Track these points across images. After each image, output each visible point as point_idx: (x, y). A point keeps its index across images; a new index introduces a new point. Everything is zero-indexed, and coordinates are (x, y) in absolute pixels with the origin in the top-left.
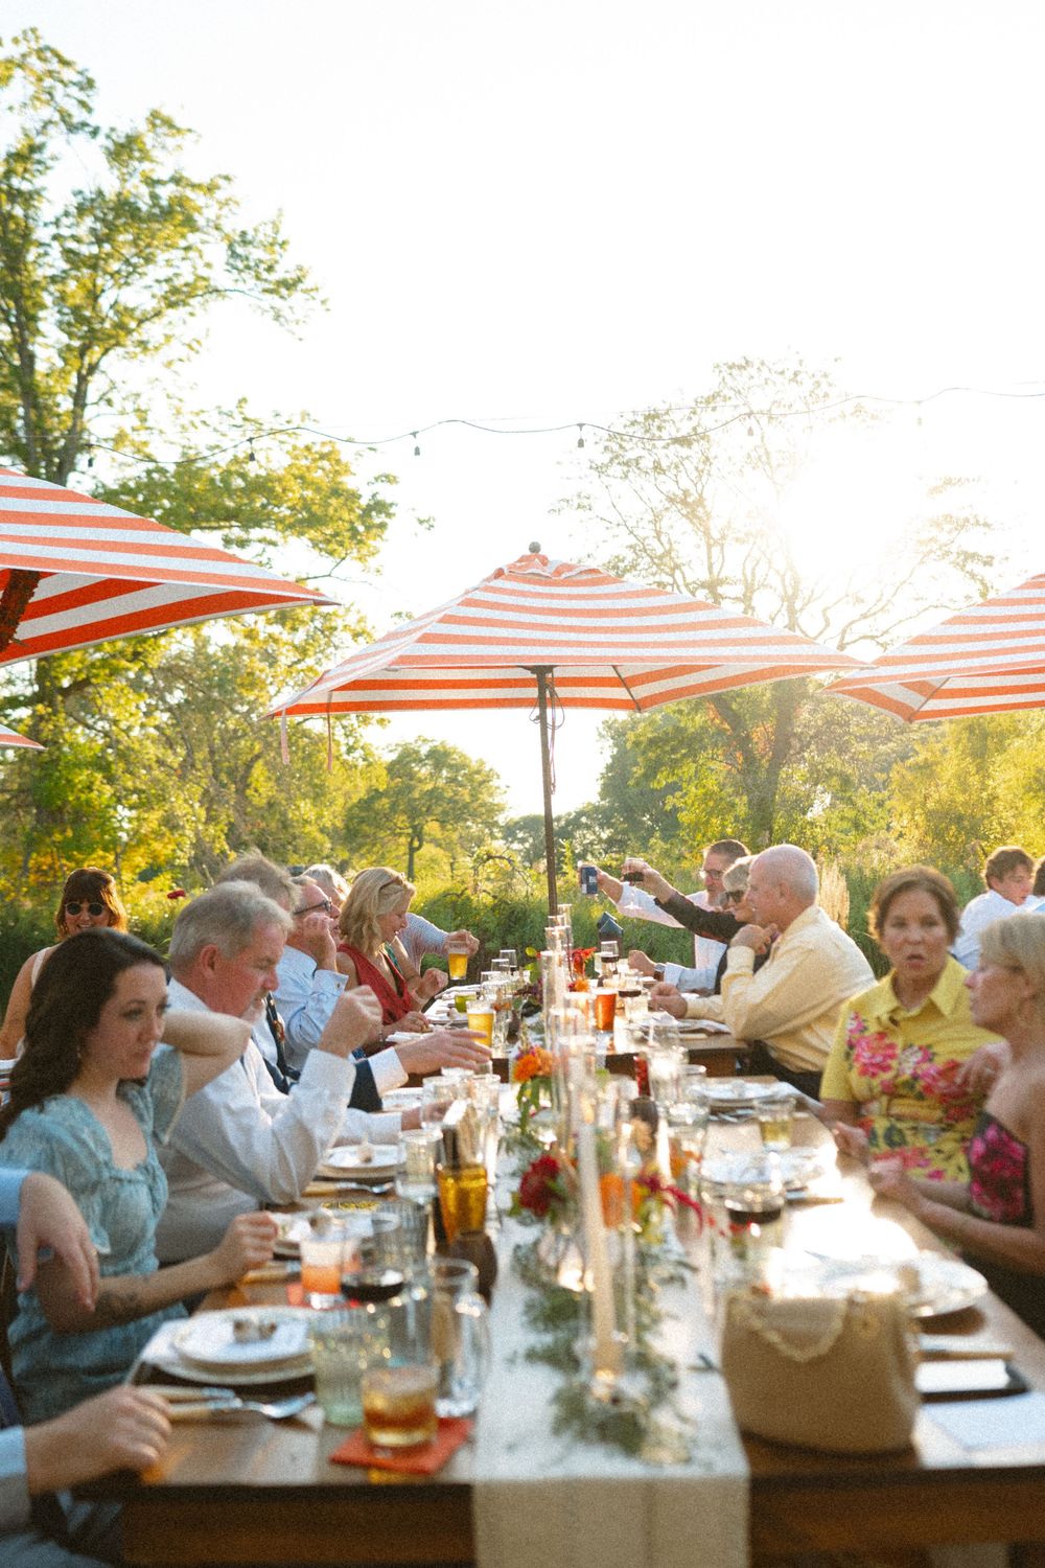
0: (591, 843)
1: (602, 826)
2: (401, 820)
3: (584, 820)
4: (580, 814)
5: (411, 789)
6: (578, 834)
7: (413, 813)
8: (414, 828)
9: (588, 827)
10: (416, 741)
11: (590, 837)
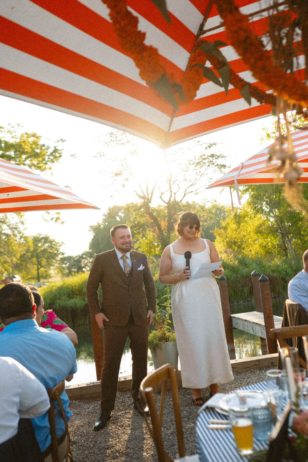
0: (87, 263)
1: (90, 258)
2: (34, 259)
3: (84, 256)
4: (83, 254)
5: (37, 250)
6: (83, 261)
7: (38, 257)
8: (38, 262)
9: (85, 258)
10: (37, 235)
11: (86, 261)
